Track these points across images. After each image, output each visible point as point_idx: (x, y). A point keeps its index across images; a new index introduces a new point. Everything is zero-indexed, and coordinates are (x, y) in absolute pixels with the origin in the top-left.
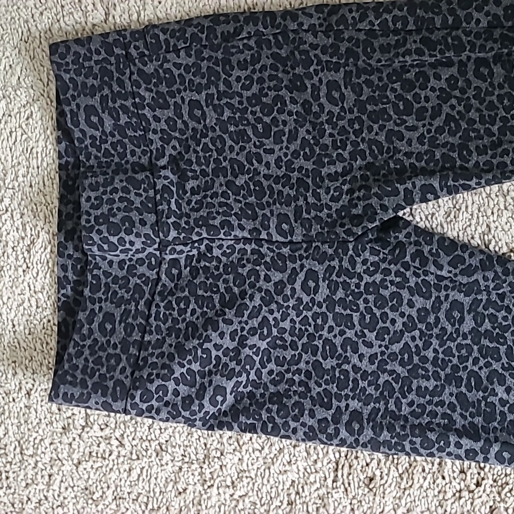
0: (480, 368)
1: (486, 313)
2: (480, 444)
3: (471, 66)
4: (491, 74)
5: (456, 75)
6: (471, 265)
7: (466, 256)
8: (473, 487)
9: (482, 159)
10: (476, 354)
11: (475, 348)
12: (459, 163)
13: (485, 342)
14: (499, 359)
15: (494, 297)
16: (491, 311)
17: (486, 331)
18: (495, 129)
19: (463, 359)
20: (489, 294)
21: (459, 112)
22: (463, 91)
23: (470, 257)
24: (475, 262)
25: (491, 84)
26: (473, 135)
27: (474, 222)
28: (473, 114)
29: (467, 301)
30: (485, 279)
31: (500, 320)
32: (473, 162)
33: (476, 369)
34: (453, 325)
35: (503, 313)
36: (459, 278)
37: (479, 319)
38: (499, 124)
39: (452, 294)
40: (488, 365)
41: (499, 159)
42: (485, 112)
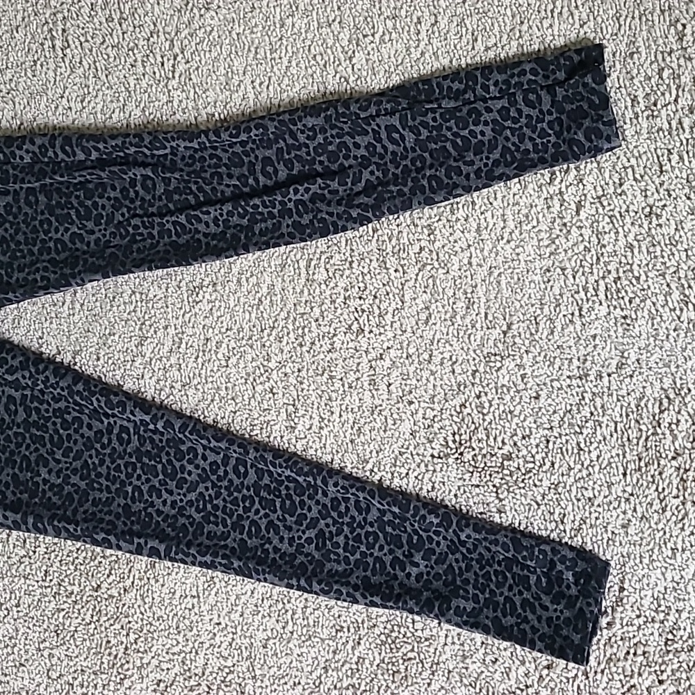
0: (31, 453)
1: (32, 406)
2: (19, 516)
3: (23, 195)
4: (37, 201)
5: (11, 202)
6: (12, 366)
7: (9, 359)
8: (31, 553)
9: (21, 275)
10: (28, 441)
11: (27, 435)
12: (5, 278)
13: (34, 431)
14: (44, 446)
15: (36, 393)
16: (36, 404)
17: (34, 421)
18: (35, 250)
19: (19, 445)
20: (32, 390)
21: (11, 235)
22: (15, 218)
23: (12, 359)
24: (16, 363)
25: (36, 211)
26: (18, 254)
27: (32, 327)
28: (20, 237)
29: (17, 395)
30: (24, 377)
31: (43, 412)
32: (14, 278)
33: (27, 453)
34: (10, 416)
35: (45, 406)
36: (6, 376)
37: (28, 411)
38: (39, 245)
39: (6, 389)
40: (37, 450)
41: (33, 276)
42: (30, 236)
